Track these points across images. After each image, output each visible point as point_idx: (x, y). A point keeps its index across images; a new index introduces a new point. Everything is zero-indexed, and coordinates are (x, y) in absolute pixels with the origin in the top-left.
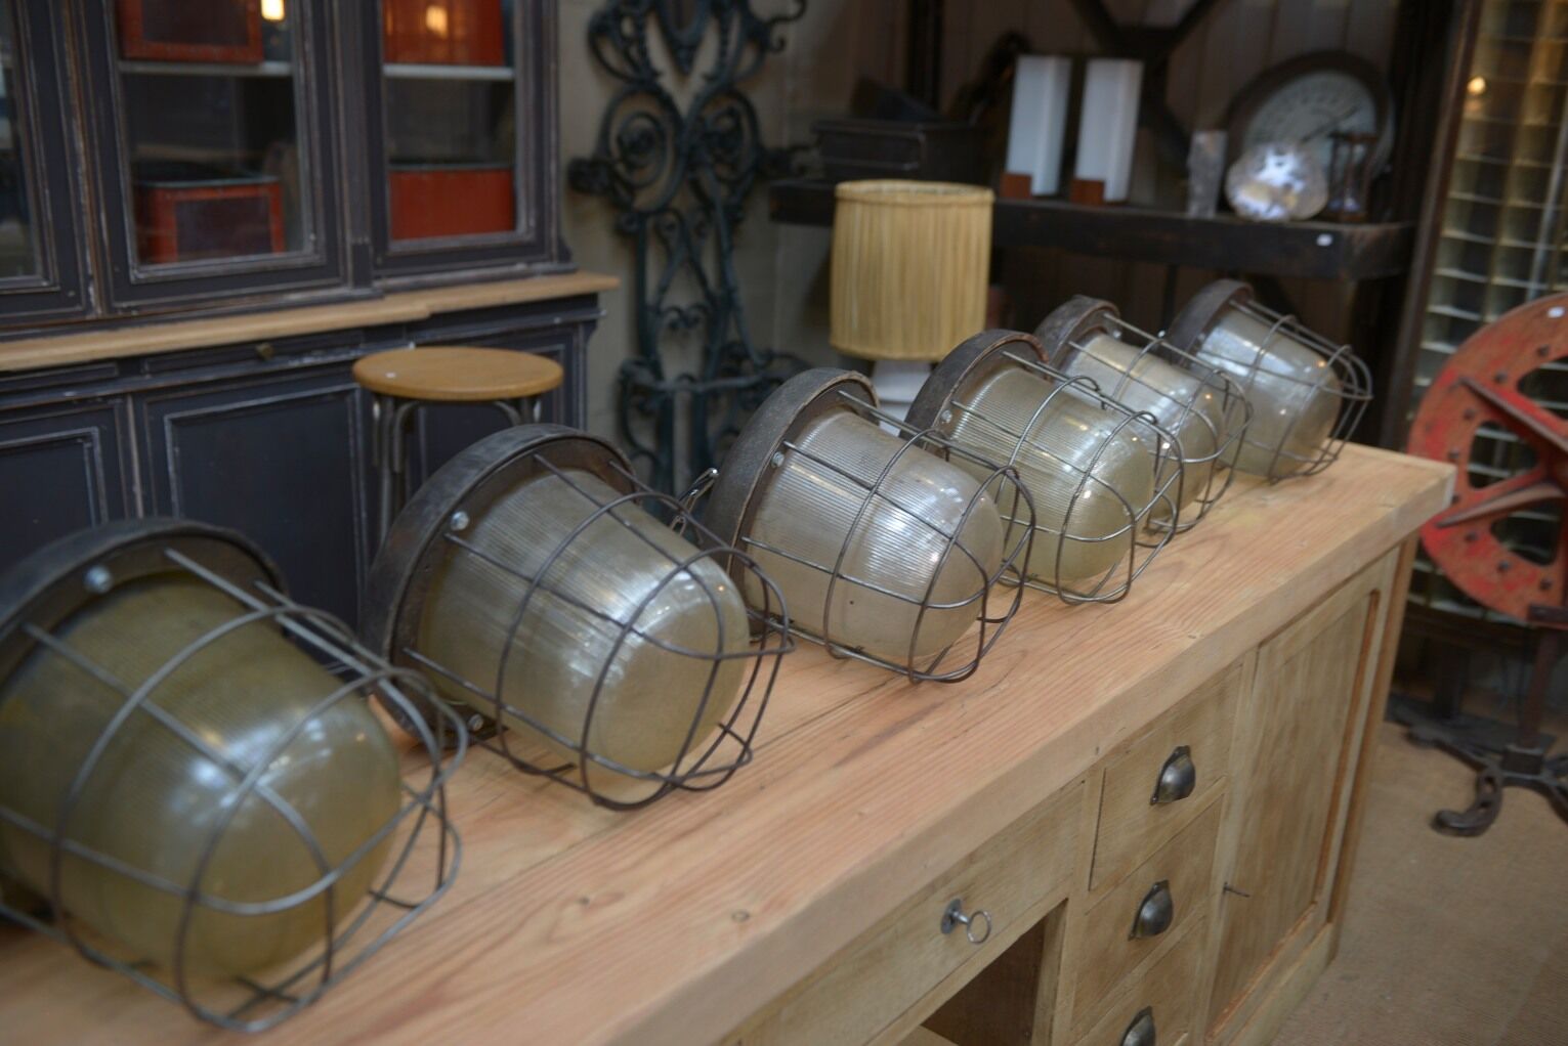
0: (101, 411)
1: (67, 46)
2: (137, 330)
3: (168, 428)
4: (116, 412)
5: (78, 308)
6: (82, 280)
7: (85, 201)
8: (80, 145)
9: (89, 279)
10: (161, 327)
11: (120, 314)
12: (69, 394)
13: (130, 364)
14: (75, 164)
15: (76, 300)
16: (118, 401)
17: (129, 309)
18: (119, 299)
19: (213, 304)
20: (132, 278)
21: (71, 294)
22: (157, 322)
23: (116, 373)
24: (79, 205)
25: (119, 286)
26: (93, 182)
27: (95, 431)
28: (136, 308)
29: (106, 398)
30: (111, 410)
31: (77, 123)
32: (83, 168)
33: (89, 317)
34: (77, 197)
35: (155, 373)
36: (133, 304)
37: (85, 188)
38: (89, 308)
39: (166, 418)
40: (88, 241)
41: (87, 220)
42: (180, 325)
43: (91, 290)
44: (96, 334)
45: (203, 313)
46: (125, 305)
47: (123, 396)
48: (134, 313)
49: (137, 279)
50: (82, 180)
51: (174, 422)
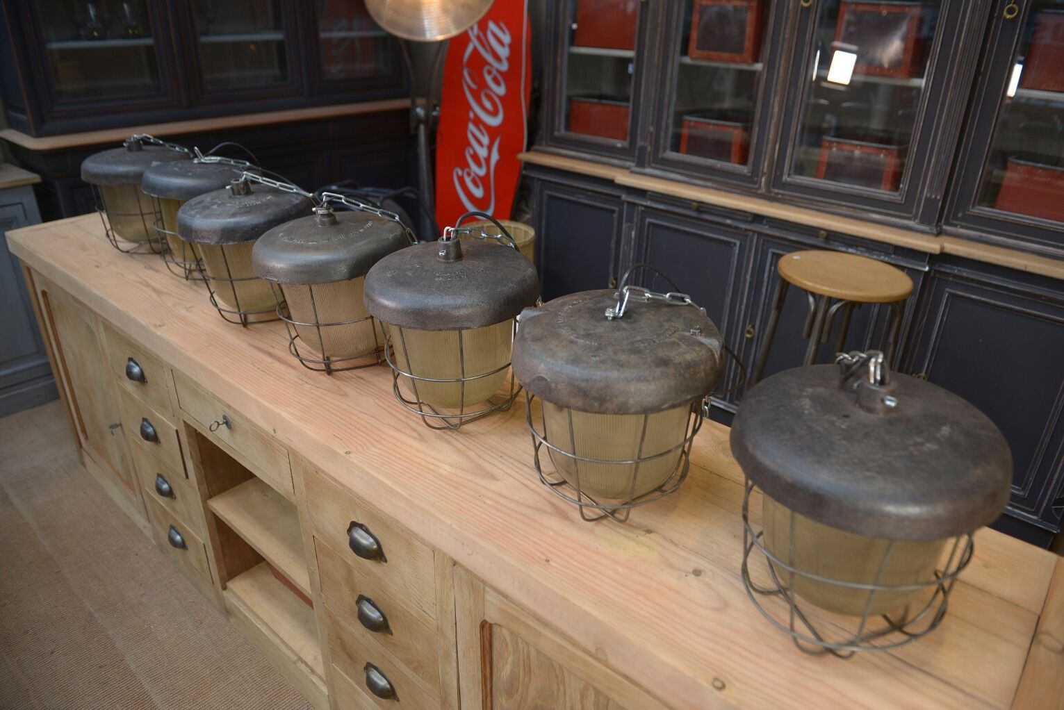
0: (742, 234)
1: (783, 61)
2: (782, 206)
3: (770, 256)
4: (749, 238)
5: (757, 186)
6: (760, 174)
7: (771, 137)
8: (776, 110)
9: (763, 174)
10: (793, 208)
11: (773, 195)
12: (729, 222)
13: (758, 218)
14: (772, 118)
15: (755, 183)
16: (751, 233)
17: (778, 194)
18: (774, 187)
19: (823, 204)
20: (784, 179)
21: (756, 179)
22: (792, 205)
23: (750, 219)
24: (768, 138)
25: (776, 181)
26: (777, 129)
27: (738, 243)
28: (782, 195)
29: (746, 230)
30: (747, 236)
31: (777, 99)
32: (774, 121)
33: (759, 192)
34: (768, 136)
35: (771, 227)
36: (781, 191)
37: (772, 131)
38: (760, 188)
39: (771, 250)
40: (768, 156)
41: (770, 146)
42: (803, 210)
43: (763, 179)
44: (762, 201)
45: (817, 208)
46: (776, 191)
47: (754, 232)
48: (780, 196)
49: (786, 181)
50: (772, 126)
51: (774, 254)
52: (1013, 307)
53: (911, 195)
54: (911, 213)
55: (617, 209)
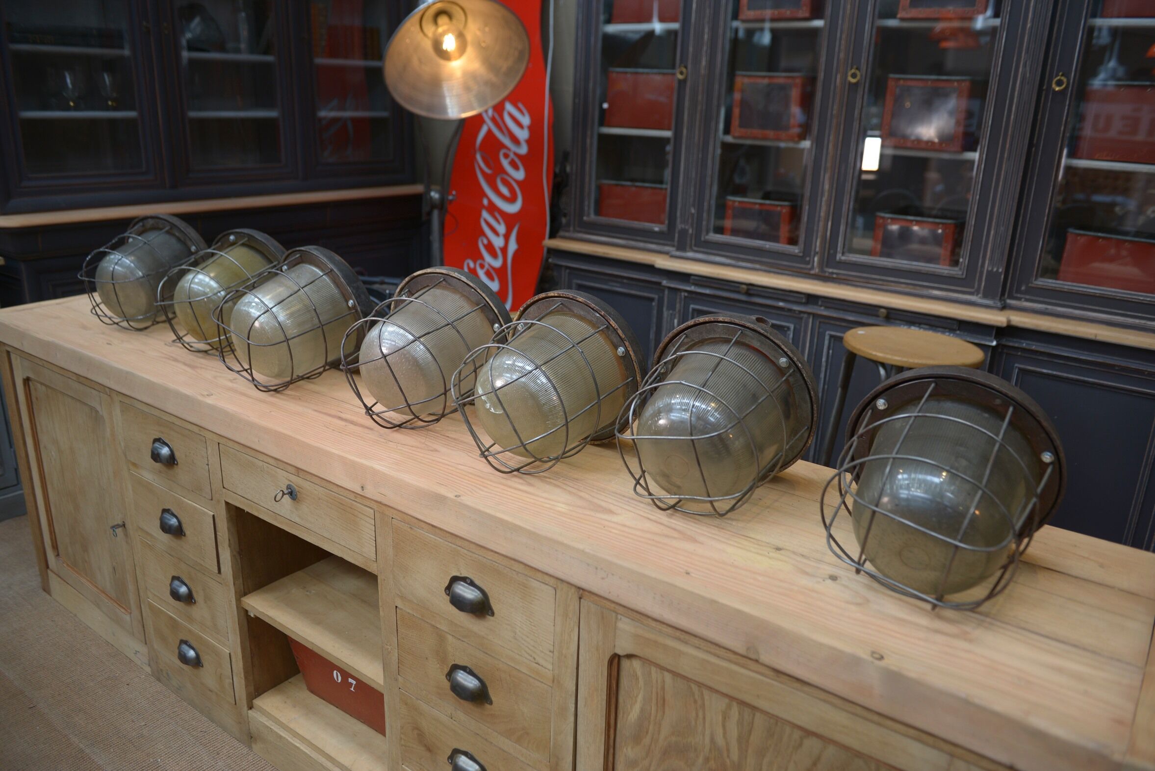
0: (797, 317)
1: (831, 138)
2: (836, 285)
3: (827, 338)
4: (803, 321)
5: (809, 266)
6: (812, 253)
7: (822, 214)
8: (827, 187)
9: (816, 253)
10: (849, 287)
11: (827, 274)
12: (781, 304)
13: (812, 299)
14: (822, 195)
15: (808, 263)
16: (806, 316)
17: (833, 273)
18: (827, 266)
19: (880, 282)
20: (838, 258)
21: (808, 259)
22: (847, 284)
23: (804, 300)
24: (819, 216)
25: (829, 260)
26: (829, 206)
27: (792, 326)
28: (837, 274)
29: (801, 312)
30: (801, 318)
31: (827, 176)
32: (824, 199)
33: (812, 272)
34: (820, 212)
35: (827, 308)
36: (835, 271)
37: (824, 208)
38: (812, 268)
39: (827, 333)
40: (820, 234)
41: (821, 224)
42: (859, 289)
43: (816, 259)
44: (816, 282)
45: (874, 286)
46: (831, 270)
47: (809, 314)
48: (835, 276)
49: (840, 259)
50: (823, 203)
51: (831, 336)
52: (1086, 379)
53: (972, 269)
54: (973, 287)
55: (656, 297)
